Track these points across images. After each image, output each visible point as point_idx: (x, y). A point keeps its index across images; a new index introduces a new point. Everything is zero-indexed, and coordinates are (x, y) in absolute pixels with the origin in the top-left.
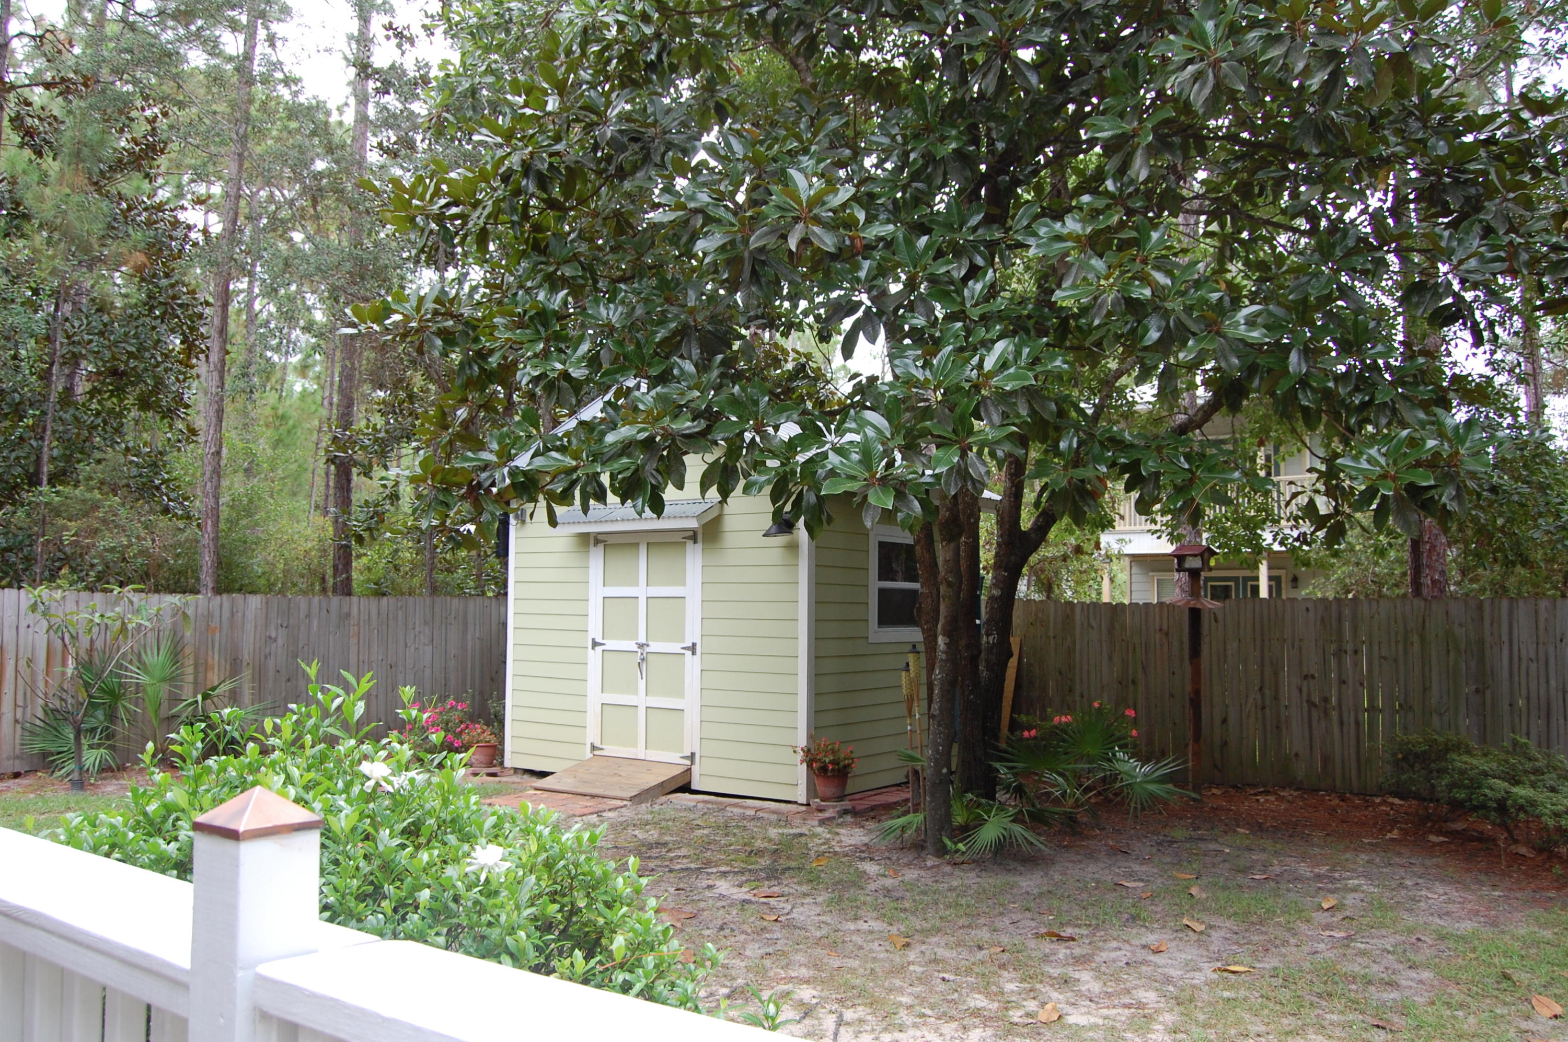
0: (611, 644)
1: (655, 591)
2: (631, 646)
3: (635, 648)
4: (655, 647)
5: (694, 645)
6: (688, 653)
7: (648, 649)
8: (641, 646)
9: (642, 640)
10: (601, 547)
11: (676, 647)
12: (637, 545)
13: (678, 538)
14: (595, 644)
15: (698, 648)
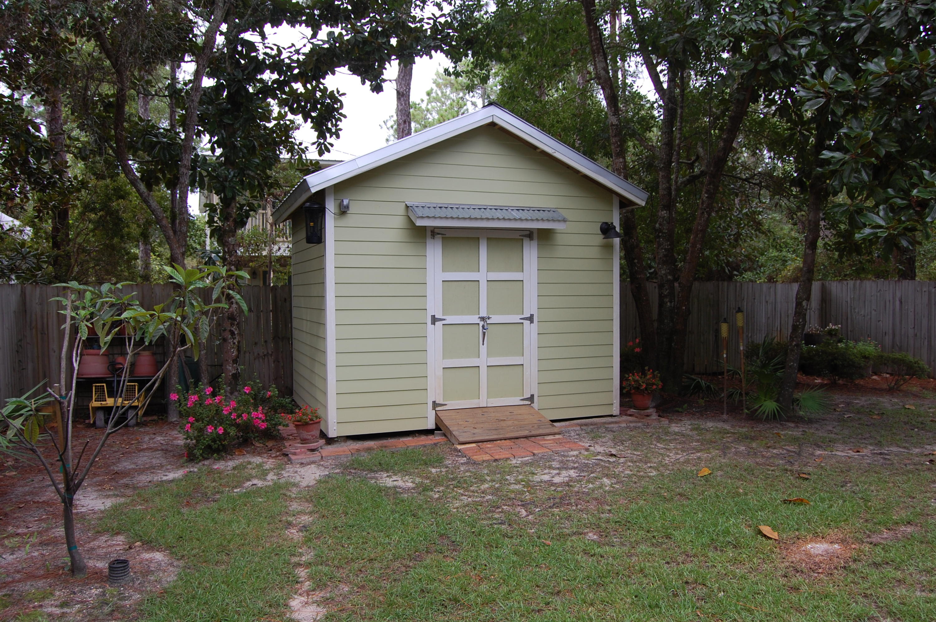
0: (450, 319)
1: (494, 276)
2: (475, 319)
3: (478, 321)
4: (495, 319)
5: (532, 316)
6: (526, 323)
7: (489, 321)
8: (483, 319)
9: (483, 314)
10: (439, 238)
11: (516, 318)
12: (477, 240)
13: (517, 235)
14: (434, 320)
15: (535, 319)
